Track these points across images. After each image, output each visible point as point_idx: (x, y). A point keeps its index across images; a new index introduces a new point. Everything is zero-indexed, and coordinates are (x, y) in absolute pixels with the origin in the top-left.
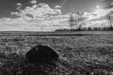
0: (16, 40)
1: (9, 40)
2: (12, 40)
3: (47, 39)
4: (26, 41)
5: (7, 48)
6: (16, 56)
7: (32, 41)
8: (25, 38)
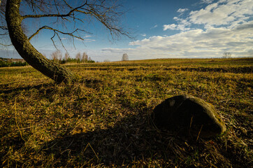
0: (155, 79)
1: (146, 78)
2: (150, 78)
3: (224, 80)
4: (172, 82)
5: (137, 92)
6: (144, 109)
7: (184, 83)
8: (173, 76)
